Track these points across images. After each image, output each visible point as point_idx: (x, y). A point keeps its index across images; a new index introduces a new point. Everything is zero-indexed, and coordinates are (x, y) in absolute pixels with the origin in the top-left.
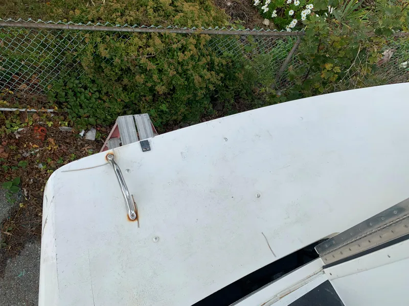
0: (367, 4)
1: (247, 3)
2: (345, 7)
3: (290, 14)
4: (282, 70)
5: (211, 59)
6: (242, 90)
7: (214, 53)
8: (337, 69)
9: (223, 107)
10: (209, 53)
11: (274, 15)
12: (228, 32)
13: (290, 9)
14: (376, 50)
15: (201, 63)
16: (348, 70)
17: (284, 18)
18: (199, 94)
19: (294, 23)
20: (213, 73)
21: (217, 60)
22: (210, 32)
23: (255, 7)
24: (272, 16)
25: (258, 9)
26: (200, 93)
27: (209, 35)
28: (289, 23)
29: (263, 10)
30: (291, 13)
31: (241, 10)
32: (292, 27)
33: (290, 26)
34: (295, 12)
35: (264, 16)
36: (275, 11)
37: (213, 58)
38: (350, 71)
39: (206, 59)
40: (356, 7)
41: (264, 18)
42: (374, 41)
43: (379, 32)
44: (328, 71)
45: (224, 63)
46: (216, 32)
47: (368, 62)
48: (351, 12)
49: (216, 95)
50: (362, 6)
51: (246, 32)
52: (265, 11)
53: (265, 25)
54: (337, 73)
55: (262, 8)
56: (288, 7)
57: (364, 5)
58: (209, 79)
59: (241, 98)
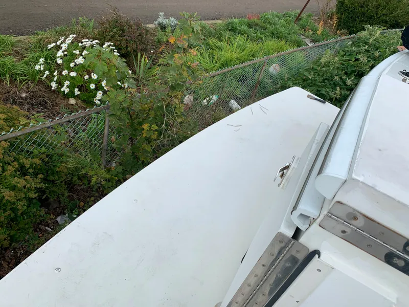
0: (157, 61)
1: (43, 89)
2: (140, 68)
3: (92, 88)
4: (105, 143)
5: (19, 164)
6: (72, 178)
7: (21, 156)
8: (155, 127)
9: (60, 202)
10: (14, 158)
11: (77, 92)
12: (28, 130)
13: (90, 83)
14: (177, 103)
15: (7, 173)
16: (164, 125)
17: (89, 93)
18: (19, 207)
19: (99, 95)
20: (28, 177)
21: (27, 163)
22: (5, 137)
23: (54, 91)
24: (76, 94)
25: (59, 92)
26: (21, 206)
27: (5, 141)
28: (95, 96)
29: (64, 91)
30: (93, 86)
31: (40, 97)
32: (99, 98)
33: (97, 98)
34: (96, 85)
35: (66, 96)
36: (76, 90)
37: (21, 161)
38: (166, 125)
39: (13, 166)
40: (148, 66)
41: (68, 98)
42: (173, 96)
43: (173, 88)
44: (147, 130)
45: (38, 161)
46: (14, 135)
47: (177, 113)
48: (146, 71)
49: (43, 196)
50: (153, 64)
51: (49, 123)
52: (66, 92)
53: (73, 105)
54: (156, 130)
55: (62, 90)
56: (88, 82)
57: (154, 63)
58: (25, 187)
59: (75, 185)
